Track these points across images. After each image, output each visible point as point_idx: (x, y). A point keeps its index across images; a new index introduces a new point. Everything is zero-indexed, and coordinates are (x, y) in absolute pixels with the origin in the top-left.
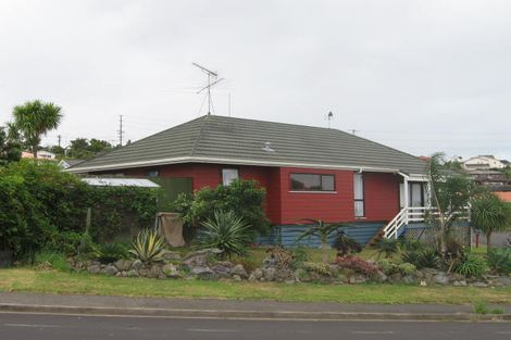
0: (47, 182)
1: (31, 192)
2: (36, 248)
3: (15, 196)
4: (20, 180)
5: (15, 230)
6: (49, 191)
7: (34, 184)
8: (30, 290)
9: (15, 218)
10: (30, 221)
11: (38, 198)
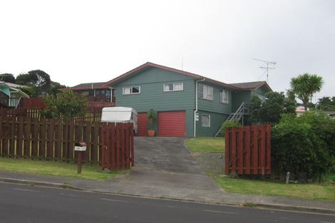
0: (325, 127)
1: (316, 134)
2: (322, 170)
3: (308, 136)
4: (309, 126)
5: (309, 159)
6: (327, 133)
7: (318, 129)
8: (325, 199)
9: (308, 151)
10: (317, 153)
11: (321, 138)
